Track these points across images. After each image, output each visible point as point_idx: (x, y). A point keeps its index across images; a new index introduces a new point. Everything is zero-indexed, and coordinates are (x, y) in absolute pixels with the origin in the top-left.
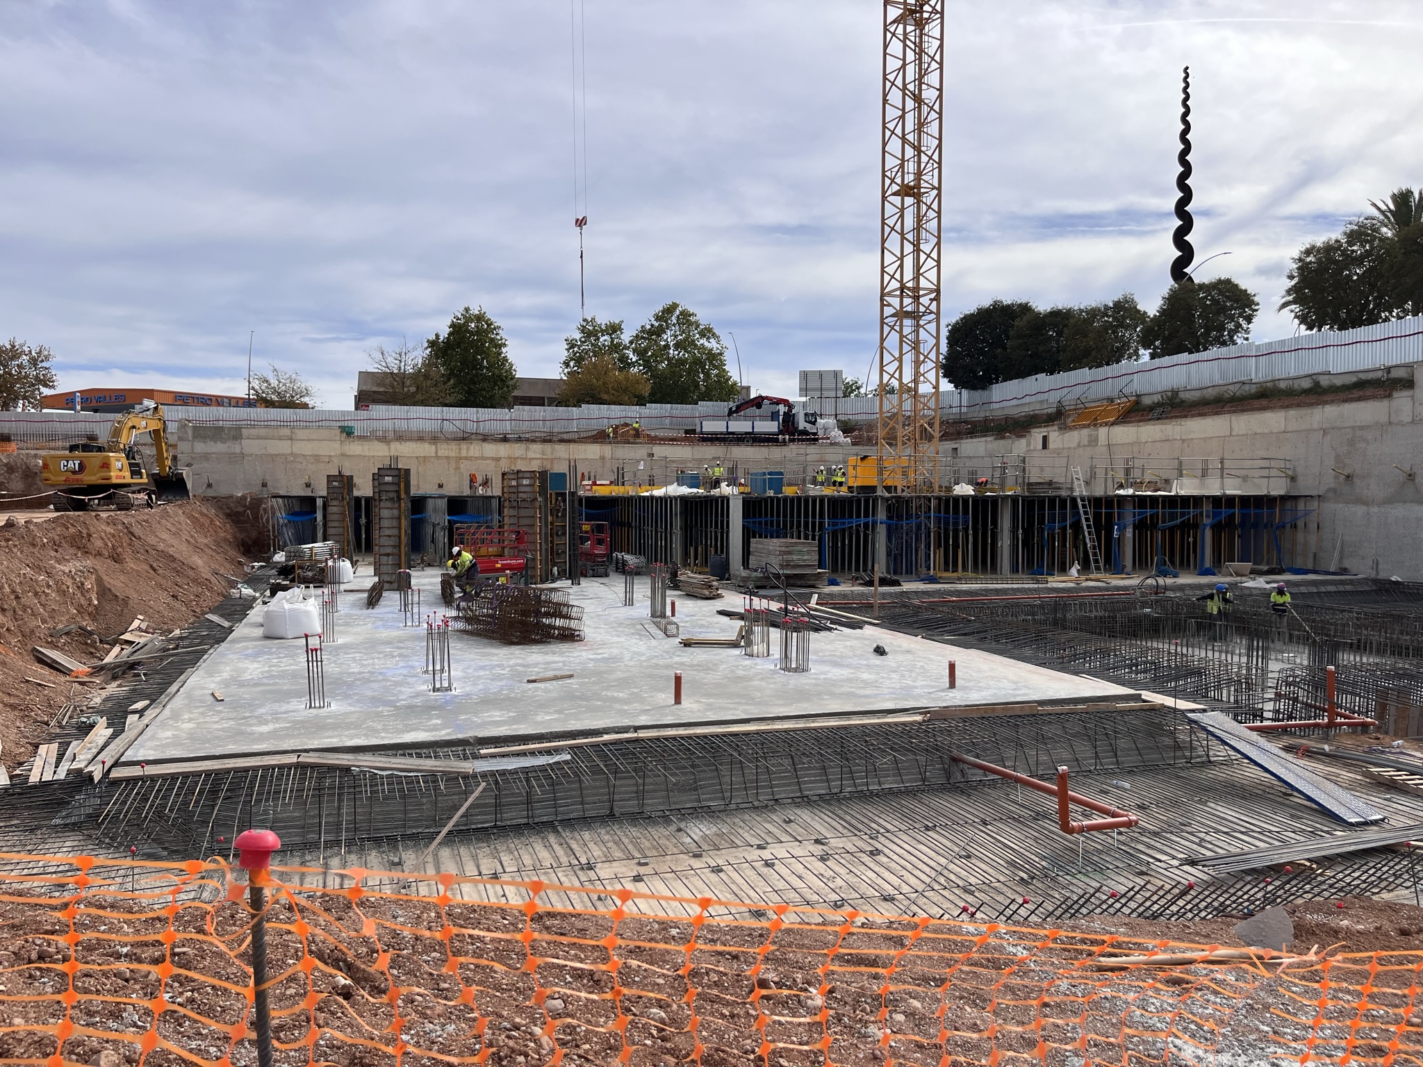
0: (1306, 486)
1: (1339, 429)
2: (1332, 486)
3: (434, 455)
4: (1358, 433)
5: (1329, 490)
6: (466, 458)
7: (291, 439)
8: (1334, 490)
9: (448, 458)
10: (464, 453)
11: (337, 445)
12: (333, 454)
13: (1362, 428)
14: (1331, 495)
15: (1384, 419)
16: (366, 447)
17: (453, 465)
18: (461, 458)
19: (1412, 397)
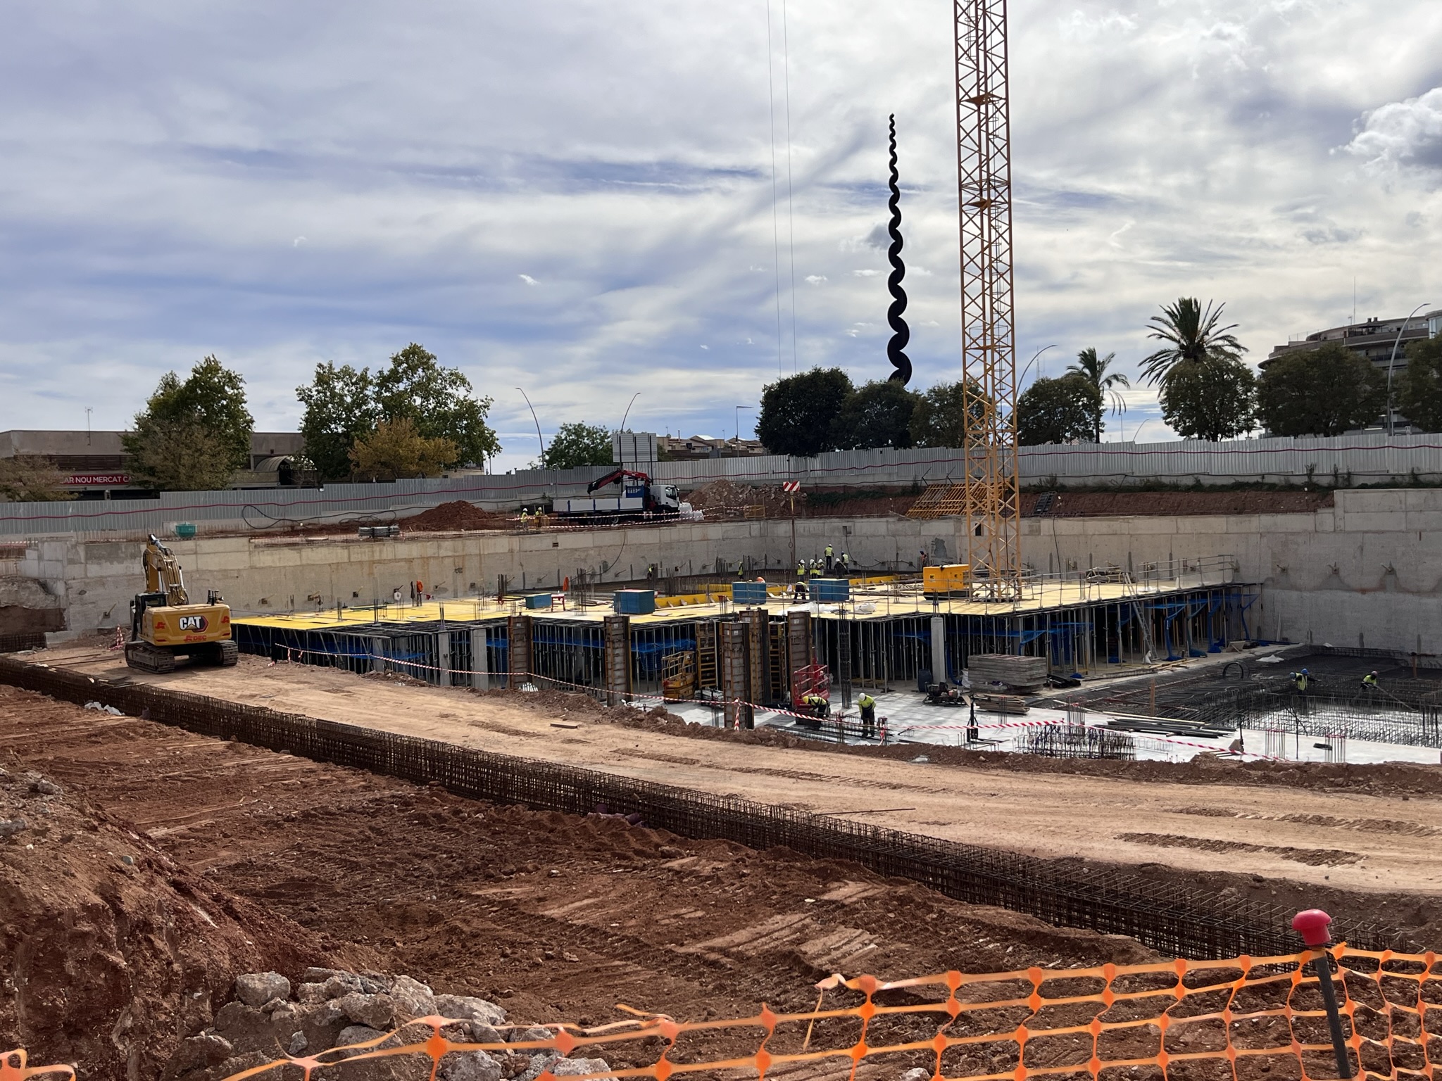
0: (1247, 576)
1: (1274, 533)
2: (1270, 576)
3: (346, 560)
4: (1290, 537)
5: (1268, 579)
6: (380, 562)
7: (196, 553)
8: (1272, 579)
9: (361, 562)
10: (377, 557)
11: (246, 556)
12: (242, 567)
13: (1293, 534)
14: (1270, 582)
15: (1311, 528)
16: (276, 557)
17: (366, 570)
18: (374, 562)
19: (1334, 513)
